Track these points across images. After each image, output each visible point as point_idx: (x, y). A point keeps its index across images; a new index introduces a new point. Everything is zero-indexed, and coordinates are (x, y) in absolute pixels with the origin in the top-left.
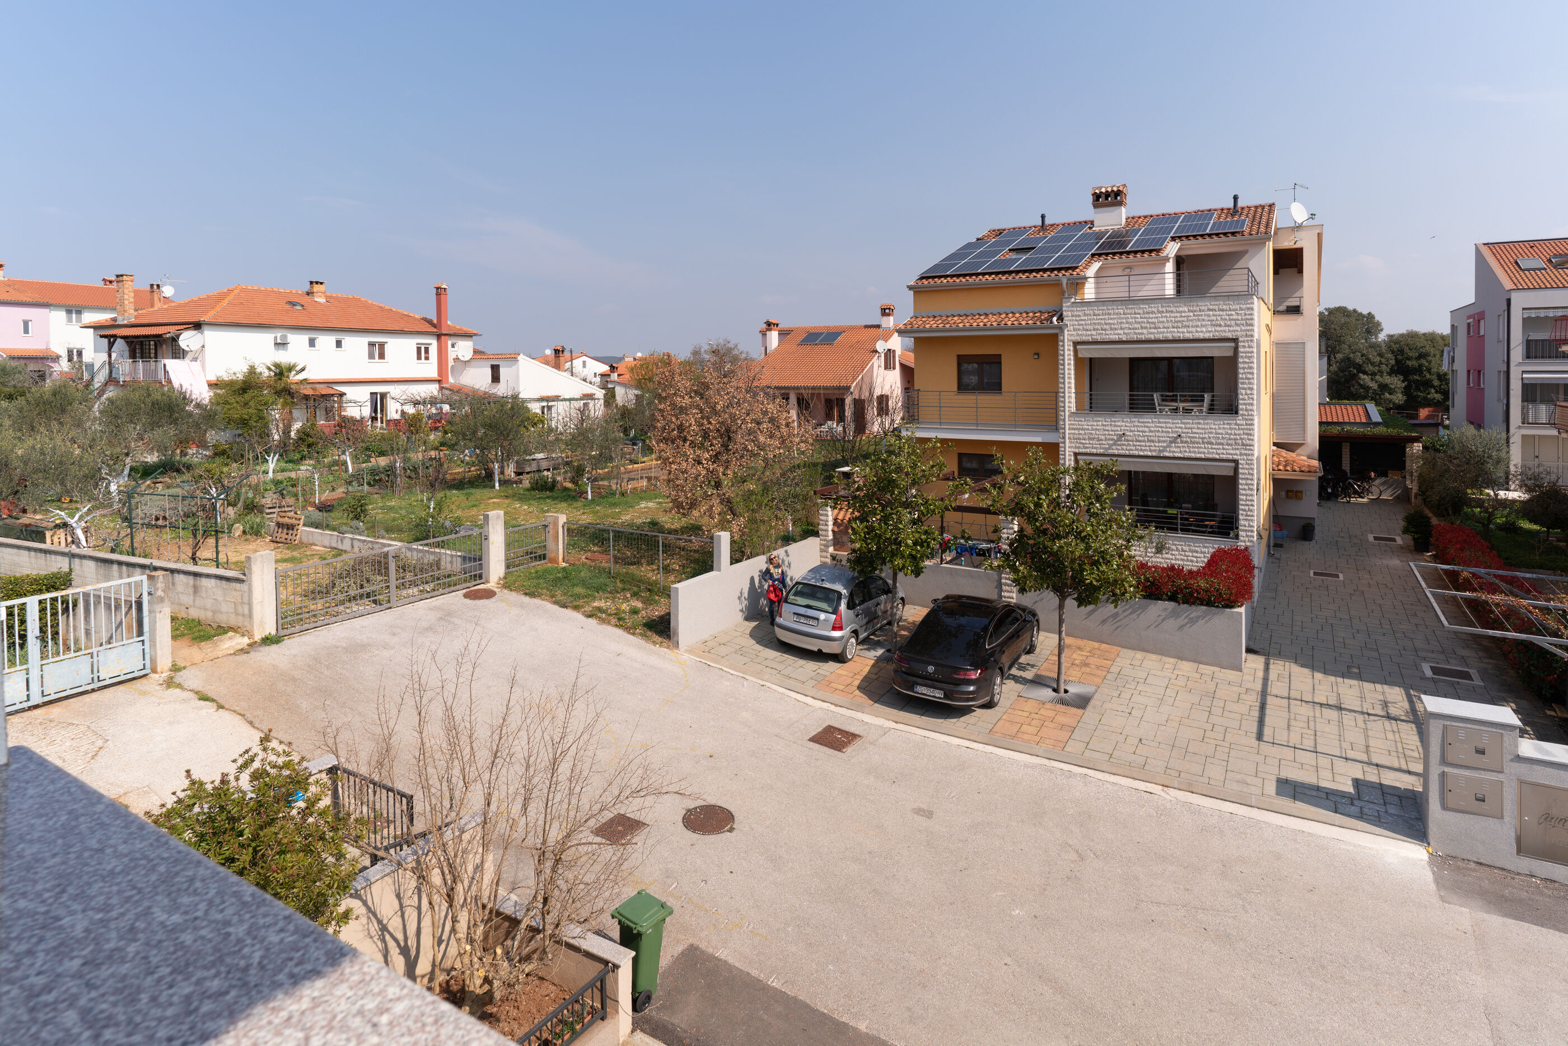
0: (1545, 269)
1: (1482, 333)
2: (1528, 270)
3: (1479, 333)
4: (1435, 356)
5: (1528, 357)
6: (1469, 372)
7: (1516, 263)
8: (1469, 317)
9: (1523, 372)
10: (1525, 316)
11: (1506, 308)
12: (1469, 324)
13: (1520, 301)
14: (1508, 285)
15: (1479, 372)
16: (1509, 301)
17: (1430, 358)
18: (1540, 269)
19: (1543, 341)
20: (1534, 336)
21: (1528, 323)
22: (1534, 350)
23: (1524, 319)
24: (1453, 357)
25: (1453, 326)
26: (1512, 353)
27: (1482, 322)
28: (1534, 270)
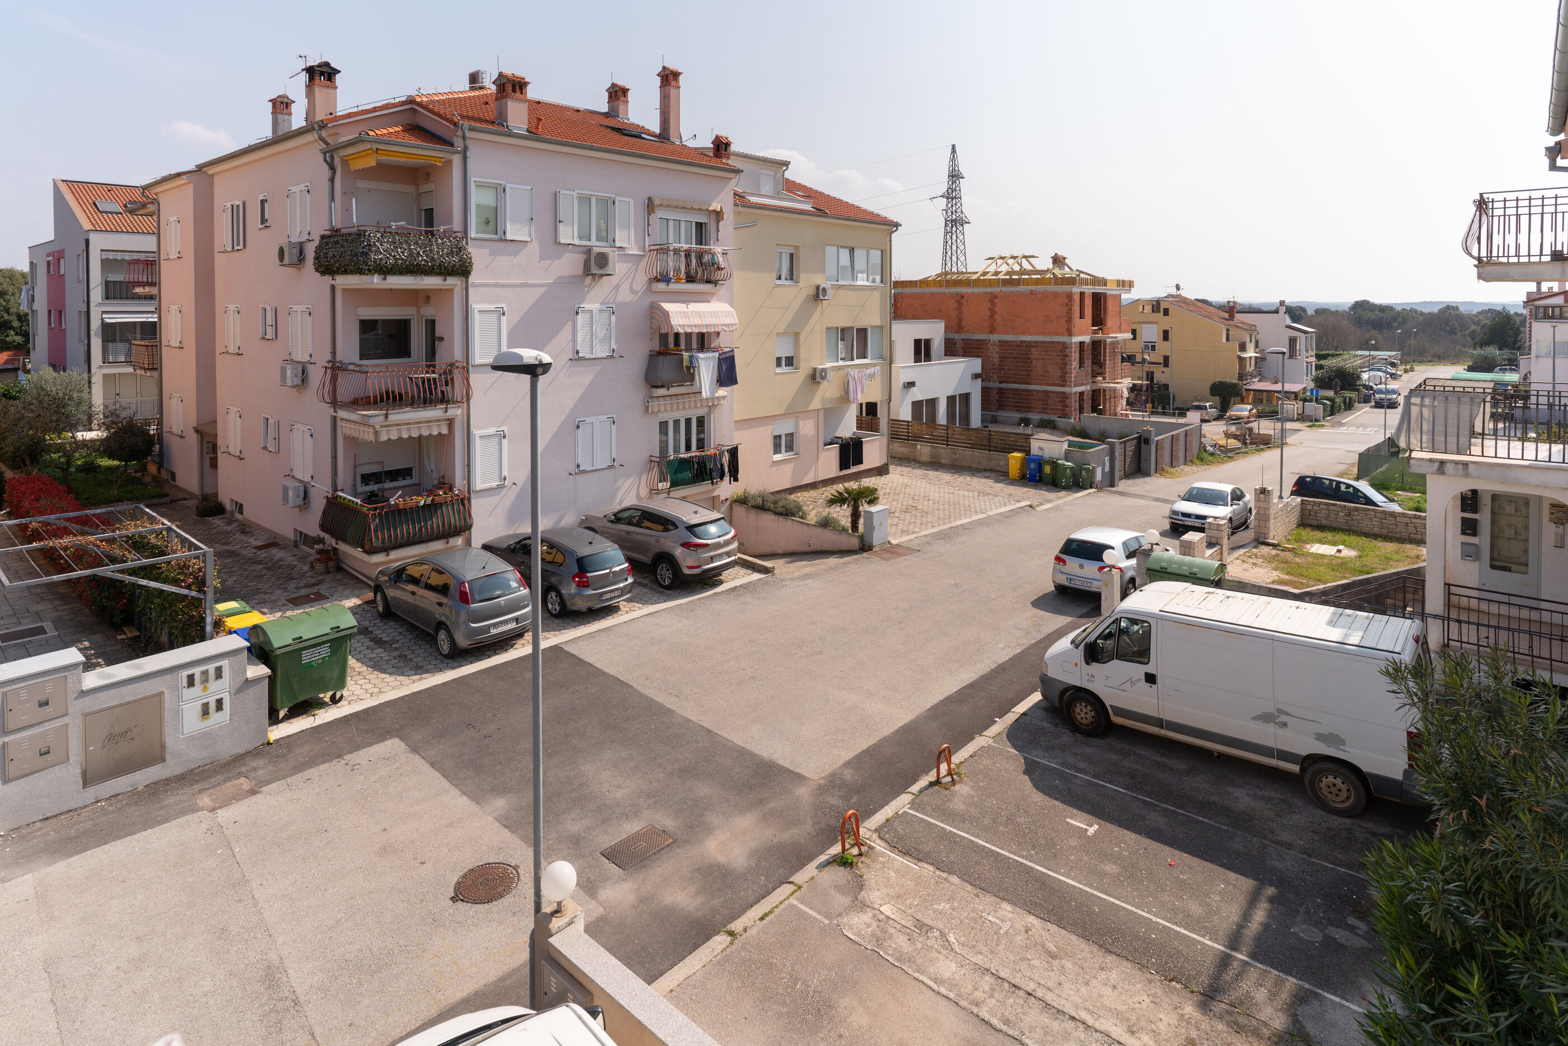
0: (121, 213)
1: (62, 272)
2: (106, 212)
3: (59, 272)
4: (13, 294)
5: (107, 298)
6: (49, 312)
7: (95, 204)
8: (48, 255)
9: (103, 312)
10: (104, 257)
11: (85, 248)
12: (48, 262)
13: (99, 242)
14: (87, 225)
15: (60, 312)
16: (87, 241)
17: (8, 297)
18: (117, 213)
19: (121, 282)
20: (112, 278)
21: (106, 264)
22: (114, 291)
23: (102, 261)
24: (33, 296)
25: (31, 263)
26: (92, 293)
27: (62, 261)
28: (111, 213)
